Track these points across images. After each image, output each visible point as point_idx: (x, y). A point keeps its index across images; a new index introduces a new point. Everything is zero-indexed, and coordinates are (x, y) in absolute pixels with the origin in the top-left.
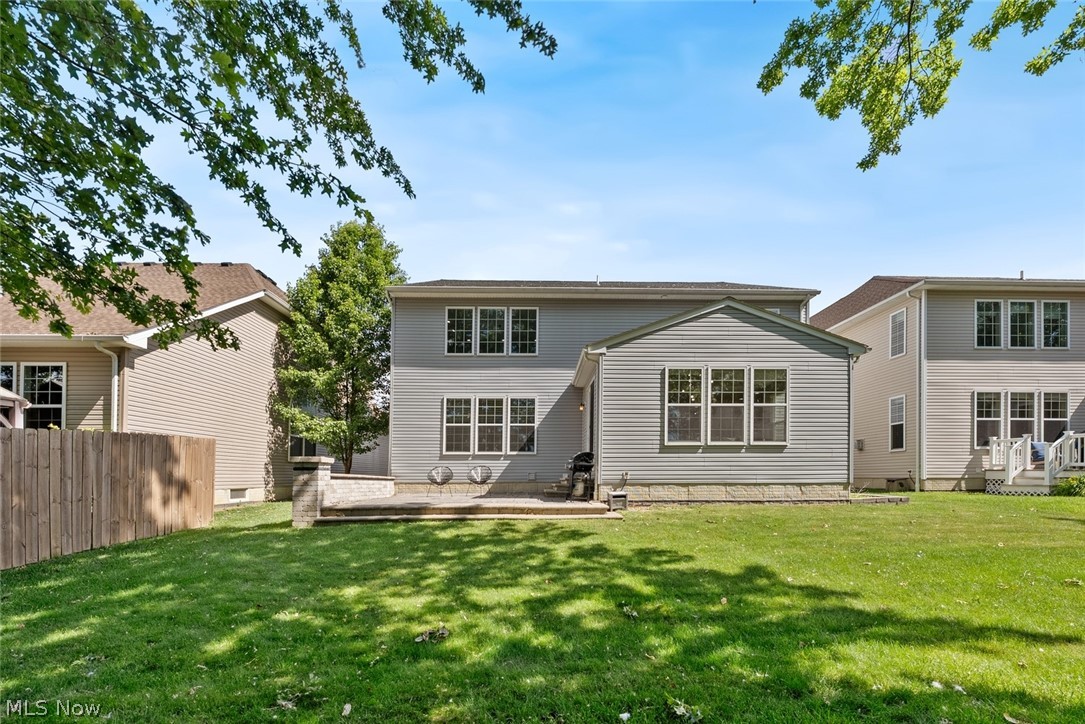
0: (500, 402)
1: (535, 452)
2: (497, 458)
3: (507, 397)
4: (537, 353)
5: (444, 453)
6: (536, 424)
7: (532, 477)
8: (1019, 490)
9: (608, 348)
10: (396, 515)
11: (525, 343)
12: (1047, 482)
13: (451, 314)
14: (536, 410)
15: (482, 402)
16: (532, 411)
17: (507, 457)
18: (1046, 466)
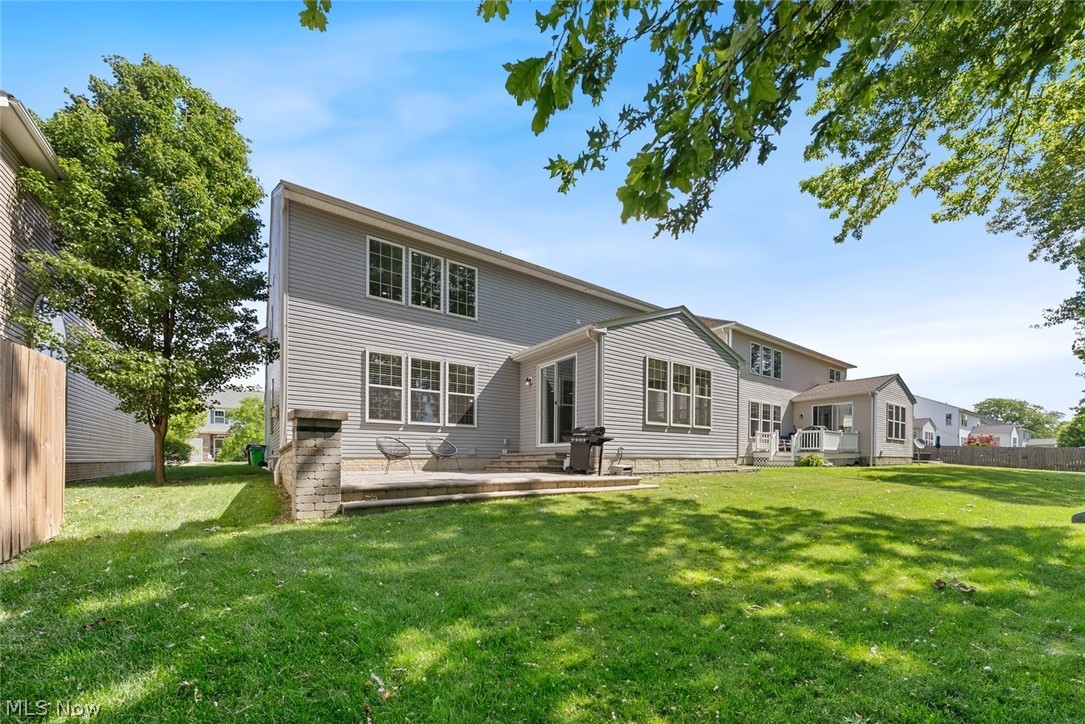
0: (437, 366)
1: (476, 426)
2: (434, 429)
3: (445, 362)
4: (476, 318)
5: (367, 420)
6: (476, 395)
7: (472, 452)
8: (778, 464)
9: (609, 329)
10: (428, 495)
11: (462, 304)
12: (793, 459)
13: (374, 246)
14: (476, 380)
15: (415, 362)
16: (471, 381)
17: (445, 429)
18: (792, 450)
